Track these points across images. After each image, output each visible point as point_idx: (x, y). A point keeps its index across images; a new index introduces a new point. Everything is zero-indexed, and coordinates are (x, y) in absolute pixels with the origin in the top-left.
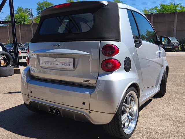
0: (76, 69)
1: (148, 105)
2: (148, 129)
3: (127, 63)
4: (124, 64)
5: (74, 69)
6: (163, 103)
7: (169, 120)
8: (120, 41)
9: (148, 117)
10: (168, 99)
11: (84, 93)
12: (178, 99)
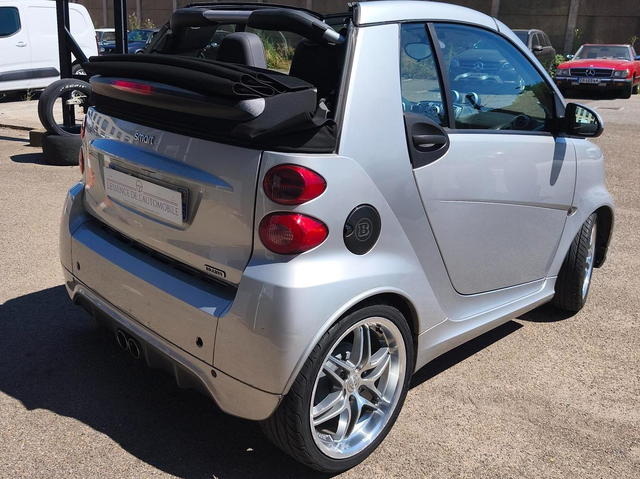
0: (190, 223)
1: (493, 347)
2: (436, 446)
3: (357, 225)
4: (345, 228)
5: (185, 225)
6: (555, 347)
7: (535, 422)
8: (337, 153)
9: (466, 397)
10: (583, 331)
11: (198, 307)
12: (623, 335)
